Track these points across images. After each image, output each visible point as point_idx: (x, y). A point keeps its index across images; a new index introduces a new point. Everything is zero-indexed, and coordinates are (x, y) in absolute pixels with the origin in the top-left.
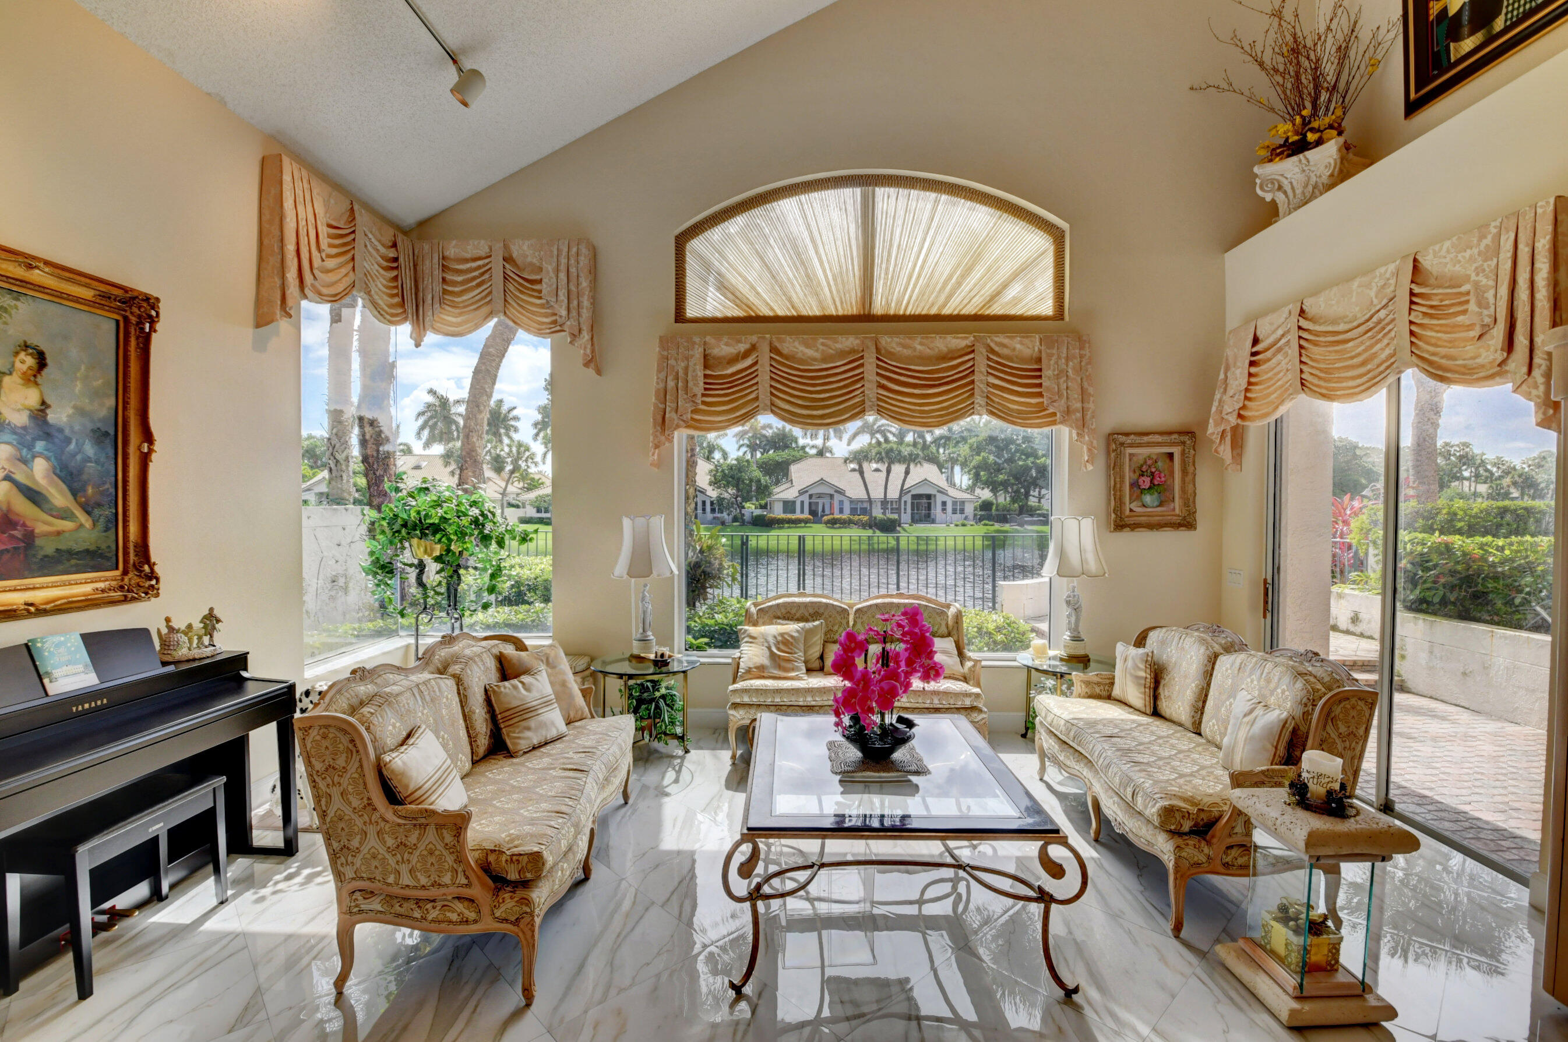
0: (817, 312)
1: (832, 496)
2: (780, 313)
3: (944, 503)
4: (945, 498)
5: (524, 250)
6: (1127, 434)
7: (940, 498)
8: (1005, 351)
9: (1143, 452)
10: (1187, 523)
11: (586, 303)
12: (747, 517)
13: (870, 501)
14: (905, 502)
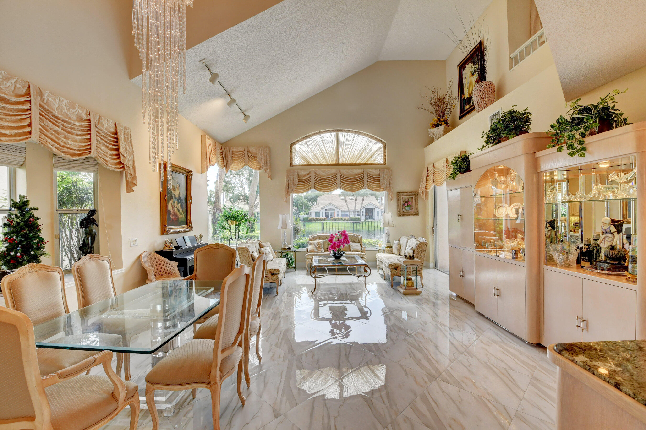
0: (325, 163)
1: (334, 210)
2: (316, 163)
3: (378, 212)
4: (378, 210)
5: (253, 149)
6: (401, 193)
7: (376, 210)
8: (371, 173)
9: (405, 197)
10: (416, 214)
11: (268, 162)
13: (349, 211)
14: (363, 211)
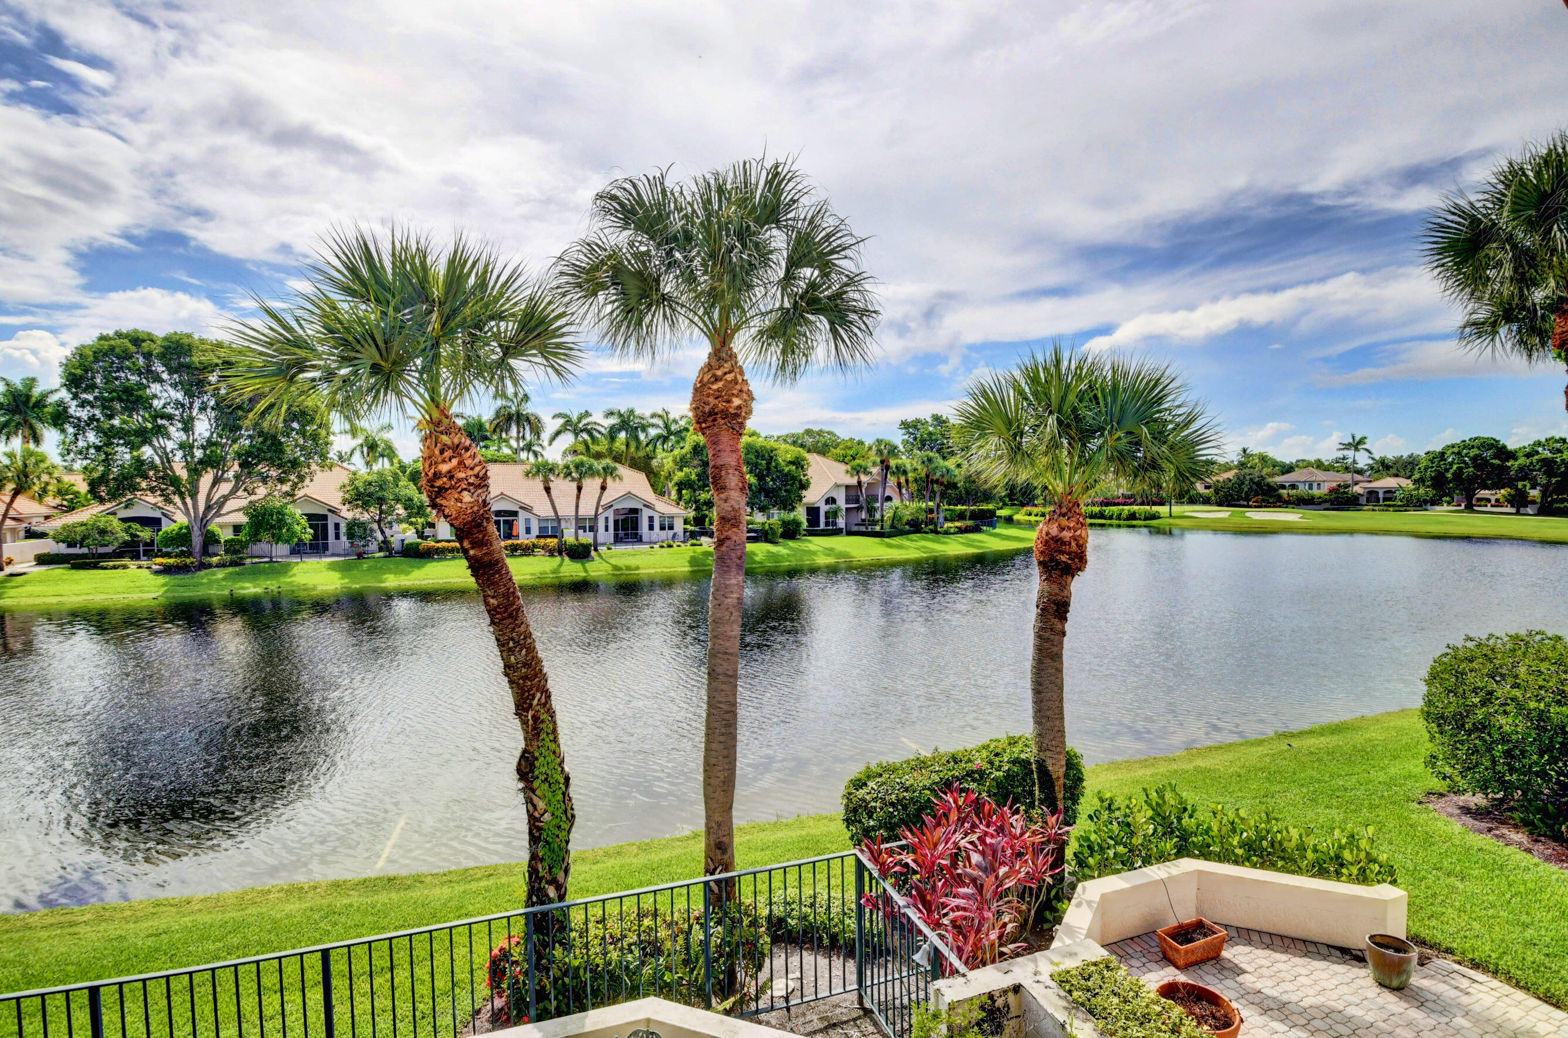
1: (515, 514)
3: (651, 519)
4: (651, 513)
7: (646, 513)
12: (396, 545)
13: (558, 519)
14: (607, 519)
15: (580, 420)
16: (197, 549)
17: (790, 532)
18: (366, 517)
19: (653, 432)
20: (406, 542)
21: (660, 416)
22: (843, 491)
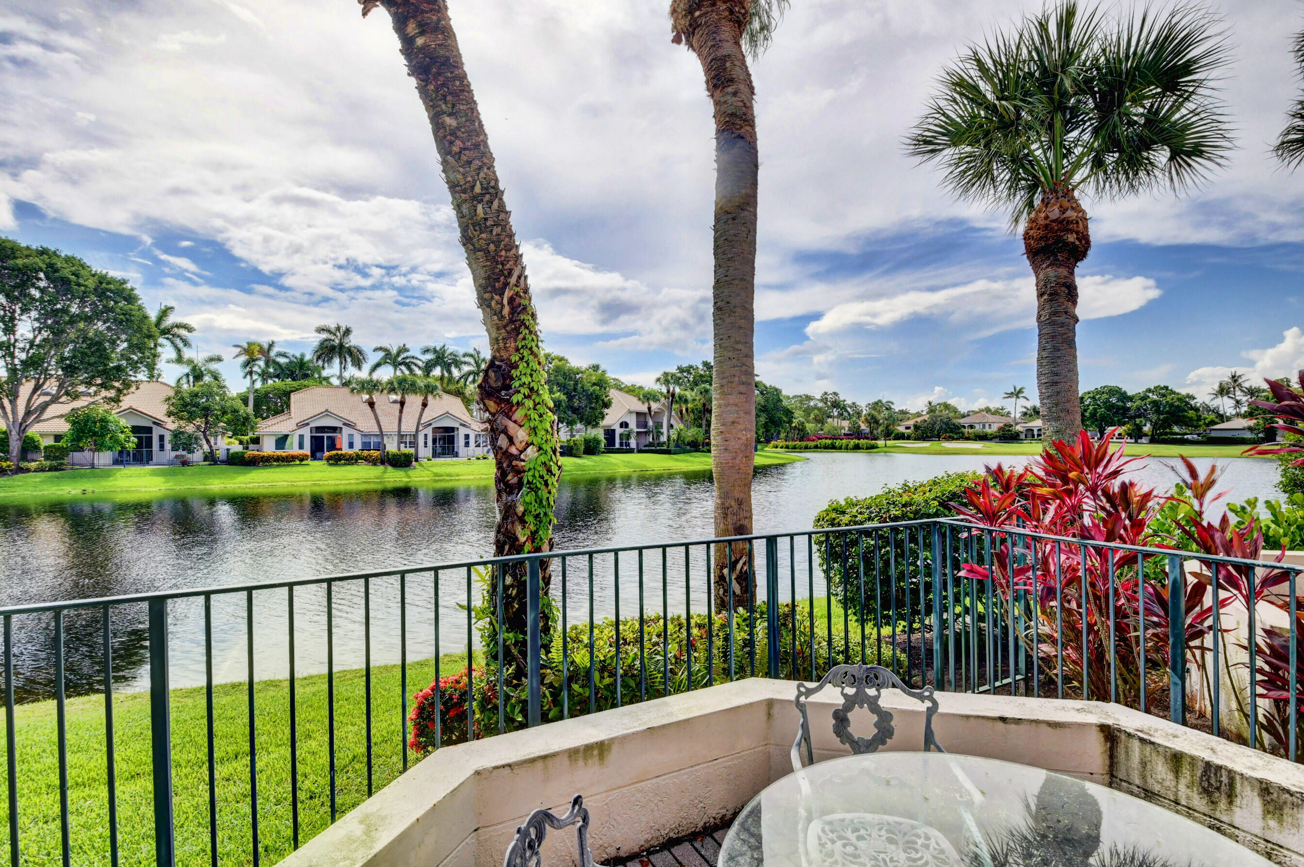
1: (339, 429)
3: (467, 437)
4: (467, 431)
7: (462, 431)
12: (221, 454)
13: (381, 435)
14: (426, 435)
15: (398, 354)
16: (15, 453)
17: (591, 448)
18: (190, 429)
19: (466, 369)
20: (231, 451)
21: (471, 356)
22: (634, 416)
